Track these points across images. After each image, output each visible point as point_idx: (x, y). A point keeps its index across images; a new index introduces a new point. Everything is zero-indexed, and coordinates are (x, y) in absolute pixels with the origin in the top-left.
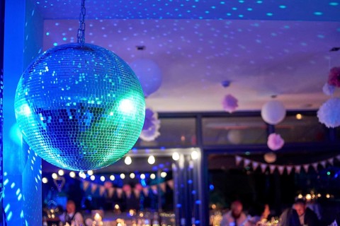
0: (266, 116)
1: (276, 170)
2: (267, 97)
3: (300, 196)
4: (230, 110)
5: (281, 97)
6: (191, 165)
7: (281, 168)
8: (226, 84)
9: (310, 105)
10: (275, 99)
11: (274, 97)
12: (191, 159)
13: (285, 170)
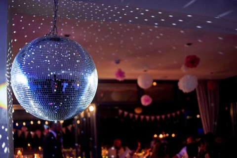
0: (140, 83)
1: (145, 118)
2: (141, 71)
3: (155, 136)
4: (120, 79)
5: (149, 72)
6: (89, 115)
7: (148, 118)
8: (118, 62)
9: (166, 77)
10: (146, 72)
11: (145, 71)
12: (89, 111)
13: (150, 119)
